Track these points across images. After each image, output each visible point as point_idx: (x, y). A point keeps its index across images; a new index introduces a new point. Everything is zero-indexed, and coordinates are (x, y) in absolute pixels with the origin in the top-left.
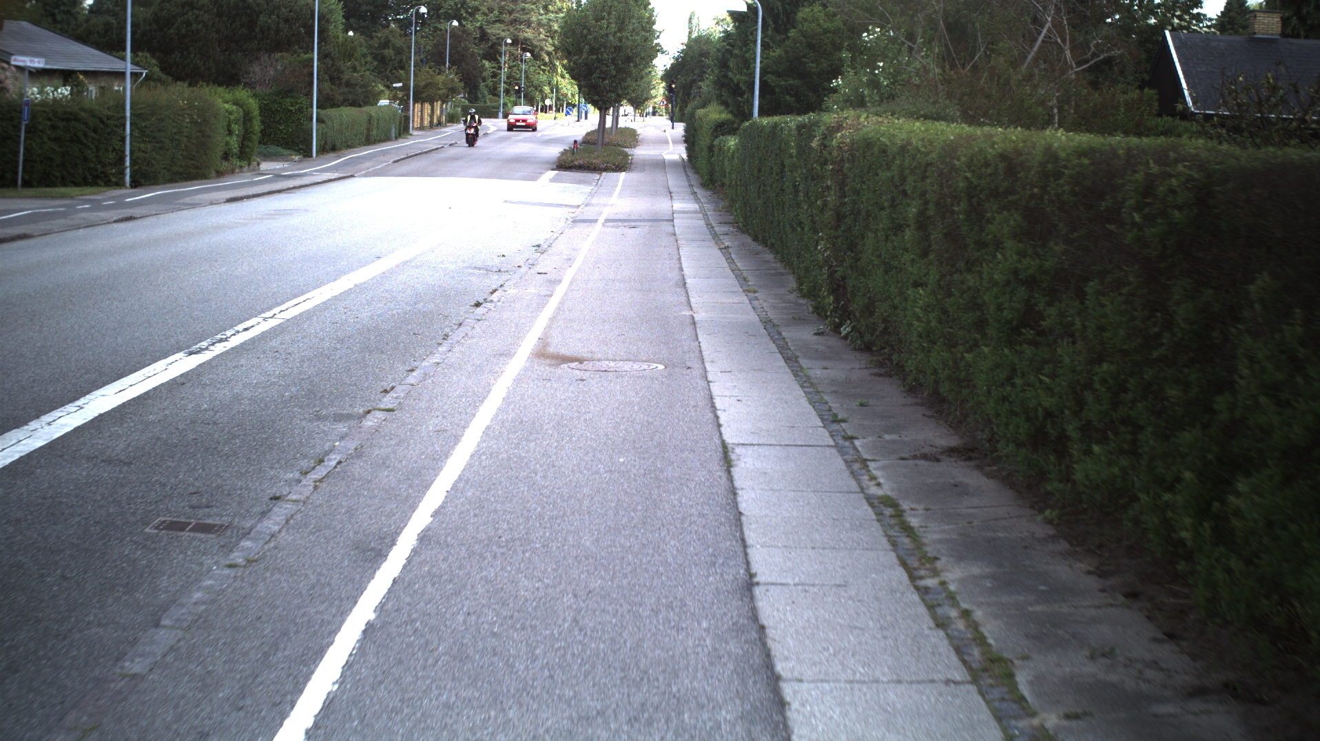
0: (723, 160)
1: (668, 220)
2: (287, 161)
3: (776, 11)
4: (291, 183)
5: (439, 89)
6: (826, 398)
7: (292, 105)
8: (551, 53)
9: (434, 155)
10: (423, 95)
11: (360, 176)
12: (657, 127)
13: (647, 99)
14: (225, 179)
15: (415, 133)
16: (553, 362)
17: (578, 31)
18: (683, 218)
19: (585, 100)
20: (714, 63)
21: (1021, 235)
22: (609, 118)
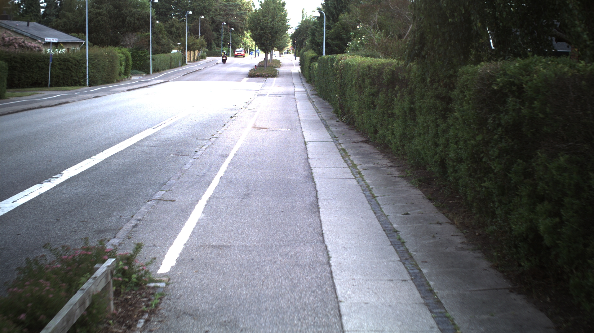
0: (314, 71)
1: (293, 94)
2: (140, 76)
3: (333, 14)
5: (197, 45)
6: (334, 134)
7: (142, 53)
8: (243, 28)
9: (198, 72)
10: (191, 48)
12: (289, 59)
13: (284, 47)
15: (189, 64)
16: (258, 129)
17: (256, 21)
18: (298, 93)
19: (259, 48)
20: (310, 33)
21: (371, 84)
22: (269, 56)
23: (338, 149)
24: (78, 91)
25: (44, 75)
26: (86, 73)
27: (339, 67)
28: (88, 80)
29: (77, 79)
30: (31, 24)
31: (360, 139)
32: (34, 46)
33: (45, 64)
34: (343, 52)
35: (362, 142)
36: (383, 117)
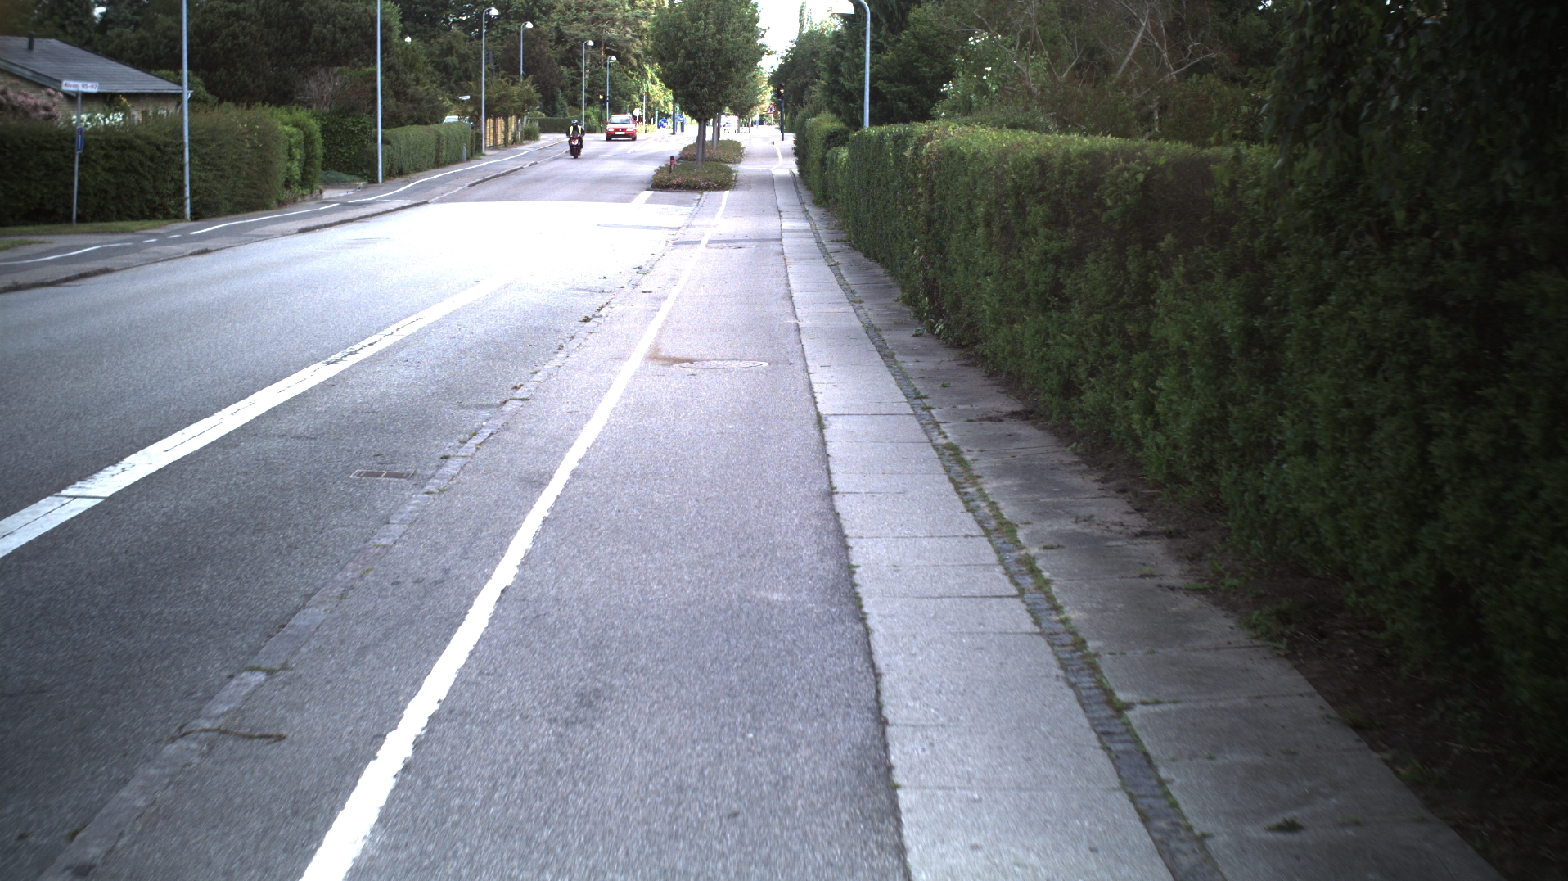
0: (837, 171)
1: (776, 240)
2: (350, 188)
4: (362, 212)
5: (514, 101)
6: (913, 382)
7: (354, 125)
8: (640, 56)
9: (514, 178)
10: (497, 109)
11: (434, 203)
12: (766, 139)
13: (752, 106)
14: (287, 209)
15: (489, 153)
16: (666, 362)
17: (672, 34)
18: (791, 237)
19: (682, 109)
20: (825, 66)
21: (1049, 223)
22: (709, 131)
23: (935, 447)
24: (151, 236)
25: (62, 189)
26: (183, 181)
27: (925, 162)
28: (188, 202)
29: (157, 198)
30: (40, 44)
31: (1006, 405)
32: (33, 103)
33: (65, 157)
34: (925, 116)
35: (1013, 415)
36: (1104, 344)
